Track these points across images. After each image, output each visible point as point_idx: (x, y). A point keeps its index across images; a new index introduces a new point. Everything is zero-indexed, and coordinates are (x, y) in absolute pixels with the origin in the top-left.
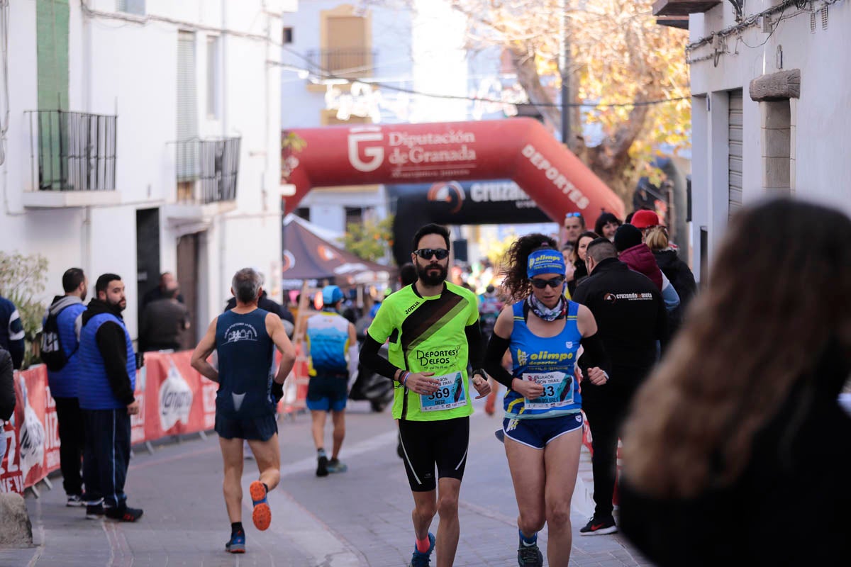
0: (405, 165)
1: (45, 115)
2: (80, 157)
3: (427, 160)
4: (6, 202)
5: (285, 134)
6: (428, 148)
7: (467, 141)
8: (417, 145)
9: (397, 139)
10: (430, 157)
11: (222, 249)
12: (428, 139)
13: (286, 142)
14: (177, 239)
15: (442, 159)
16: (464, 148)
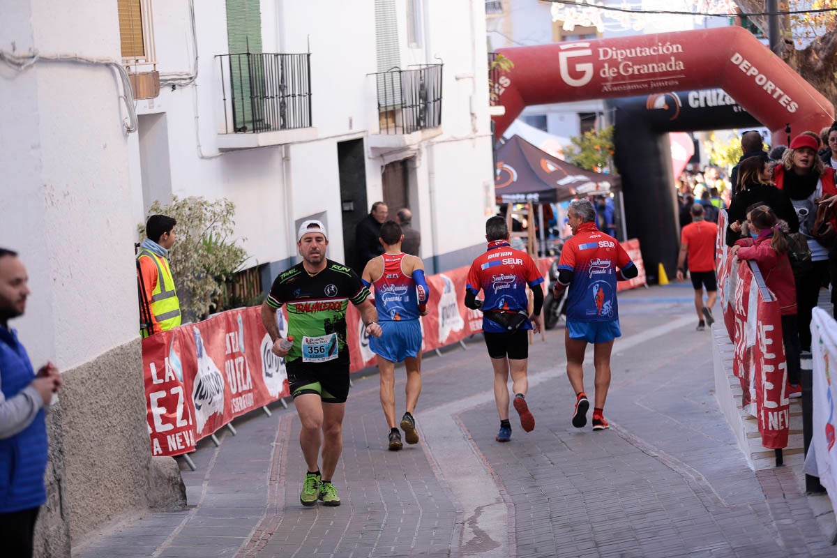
0: (614, 79)
1: (235, 59)
2: (272, 97)
3: (636, 72)
4: (199, 146)
5: (493, 56)
6: (637, 61)
7: (675, 51)
8: (627, 58)
9: (606, 53)
10: (639, 70)
11: (430, 173)
12: (637, 52)
13: (494, 64)
14: (382, 167)
15: (651, 71)
16: (673, 58)
